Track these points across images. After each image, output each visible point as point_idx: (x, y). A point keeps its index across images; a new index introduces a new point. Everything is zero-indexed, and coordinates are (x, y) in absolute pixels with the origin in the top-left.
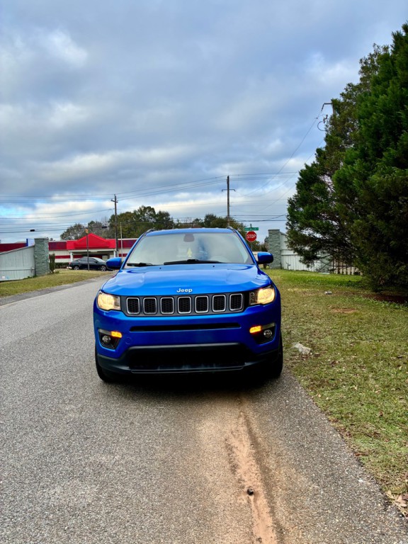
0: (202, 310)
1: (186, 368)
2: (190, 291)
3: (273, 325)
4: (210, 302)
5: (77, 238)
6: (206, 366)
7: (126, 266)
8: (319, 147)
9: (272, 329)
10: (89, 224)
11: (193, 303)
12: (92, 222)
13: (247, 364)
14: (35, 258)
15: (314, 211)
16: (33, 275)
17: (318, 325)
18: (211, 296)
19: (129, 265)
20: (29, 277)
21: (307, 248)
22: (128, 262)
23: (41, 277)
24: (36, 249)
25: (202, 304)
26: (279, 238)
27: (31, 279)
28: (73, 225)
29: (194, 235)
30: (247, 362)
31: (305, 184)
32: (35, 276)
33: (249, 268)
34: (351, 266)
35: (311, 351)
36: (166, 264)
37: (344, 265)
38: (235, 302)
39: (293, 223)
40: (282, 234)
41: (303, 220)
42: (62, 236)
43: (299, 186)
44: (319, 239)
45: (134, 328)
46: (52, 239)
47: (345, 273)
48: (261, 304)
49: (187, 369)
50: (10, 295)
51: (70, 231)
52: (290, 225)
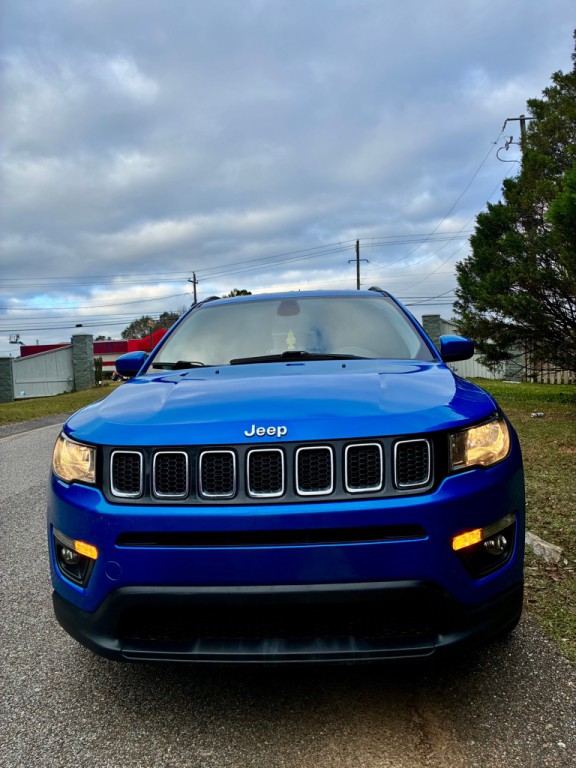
0: (315, 488)
1: (272, 650)
2: (280, 432)
3: (509, 520)
4: (338, 463)
5: (144, 336)
6: (328, 643)
7: (151, 369)
8: (509, 177)
9: (507, 533)
10: (161, 317)
11: (290, 466)
12: (165, 314)
13: (444, 641)
14: (74, 365)
15: (503, 280)
16: (70, 388)
17: (549, 482)
18: (339, 445)
19: (159, 366)
20: (65, 393)
21: (490, 341)
22: (154, 361)
23: (82, 392)
24: (75, 350)
25: (314, 470)
26: (438, 328)
27: (69, 395)
28: (139, 317)
29: (299, 302)
30: (445, 633)
31: (486, 237)
32: (74, 390)
33: (424, 368)
34: (564, 369)
35: (563, 554)
36: (234, 362)
37: (552, 366)
38: (410, 464)
39: (467, 301)
40: (444, 322)
41: (485, 295)
42: (124, 334)
43: (474, 242)
44: (511, 327)
45: (126, 538)
46: (109, 338)
47: (545, 381)
48: (477, 466)
49: (275, 652)
50: (22, 420)
51: (135, 326)
52: (461, 307)
